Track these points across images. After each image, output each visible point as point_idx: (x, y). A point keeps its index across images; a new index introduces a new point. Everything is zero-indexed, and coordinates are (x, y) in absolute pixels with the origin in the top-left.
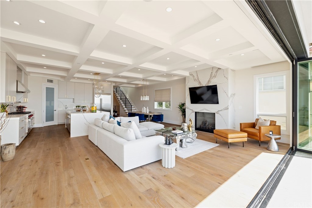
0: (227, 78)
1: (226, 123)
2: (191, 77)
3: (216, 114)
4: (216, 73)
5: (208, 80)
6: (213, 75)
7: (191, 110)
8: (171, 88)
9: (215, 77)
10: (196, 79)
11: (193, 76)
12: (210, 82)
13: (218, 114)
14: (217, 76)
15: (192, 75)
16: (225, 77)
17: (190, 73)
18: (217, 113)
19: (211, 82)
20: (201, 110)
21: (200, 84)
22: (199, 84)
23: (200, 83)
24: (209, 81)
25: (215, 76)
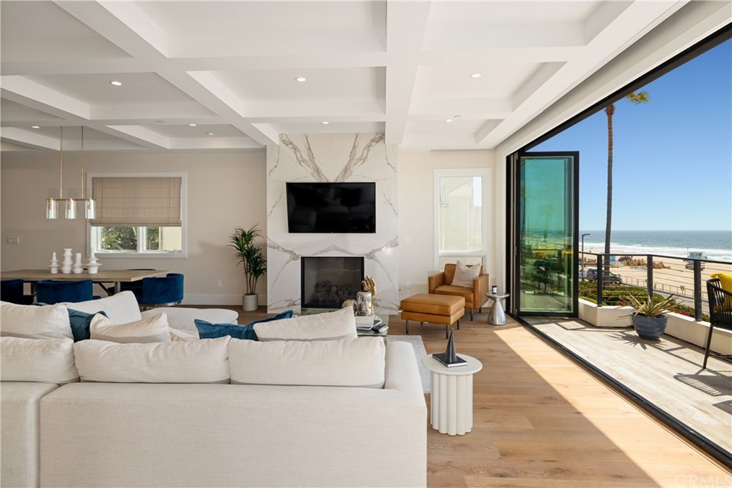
0: (393, 168)
1: (391, 281)
2: (288, 150)
3: (365, 260)
4: (366, 151)
5: (344, 165)
6: (358, 156)
7: (287, 251)
8: (185, 177)
9: (363, 162)
10: (306, 157)
11: (295, 149)
12: (348, 173)
13: (372, 258)
14: (368, 159)
15: (291, 143)
16: (389, 164)
17: (284, 137)
18: (371, 256)
19: (352, 172)
20: (321, 252)
21: (320, 177)
22: (316, 175)
23: (318, 171)
24: (346, 169)
25: (363, 158)
